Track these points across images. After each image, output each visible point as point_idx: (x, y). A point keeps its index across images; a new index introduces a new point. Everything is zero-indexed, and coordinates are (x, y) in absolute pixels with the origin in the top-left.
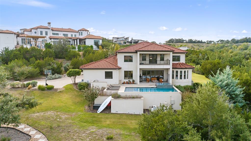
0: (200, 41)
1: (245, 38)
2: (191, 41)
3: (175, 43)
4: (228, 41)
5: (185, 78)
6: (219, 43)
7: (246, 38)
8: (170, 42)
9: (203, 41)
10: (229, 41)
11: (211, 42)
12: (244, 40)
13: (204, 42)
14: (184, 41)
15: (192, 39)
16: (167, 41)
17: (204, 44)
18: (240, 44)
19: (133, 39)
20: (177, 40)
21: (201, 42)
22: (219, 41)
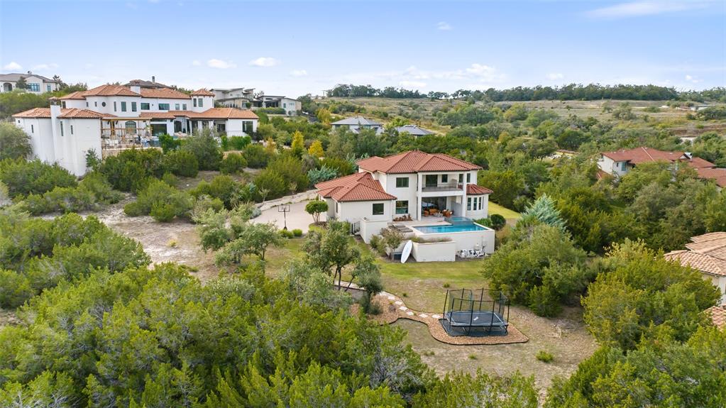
0: (414, 92)
1: (517, 89)
2: (391, 94)
3: (354, 96)
4: (478, 94)
5: (480, 209)
6: (458, 99)
7: (519, 89)
8: (340, 94)
9: (421, 92)
10: (482, 94)
11: (438, 95)
12: (515, 94)
13: (424, 96)
14: (375, 91)
15: (393, 88)
16: (329, 92)
17: (425, 103)
18: (506, 103)
19: (265, 95)
20: (357, 88)
21: (416, 96)
22: (458, 92)
